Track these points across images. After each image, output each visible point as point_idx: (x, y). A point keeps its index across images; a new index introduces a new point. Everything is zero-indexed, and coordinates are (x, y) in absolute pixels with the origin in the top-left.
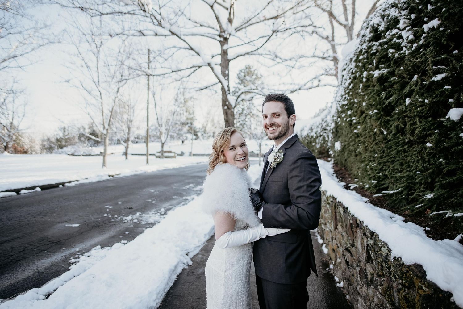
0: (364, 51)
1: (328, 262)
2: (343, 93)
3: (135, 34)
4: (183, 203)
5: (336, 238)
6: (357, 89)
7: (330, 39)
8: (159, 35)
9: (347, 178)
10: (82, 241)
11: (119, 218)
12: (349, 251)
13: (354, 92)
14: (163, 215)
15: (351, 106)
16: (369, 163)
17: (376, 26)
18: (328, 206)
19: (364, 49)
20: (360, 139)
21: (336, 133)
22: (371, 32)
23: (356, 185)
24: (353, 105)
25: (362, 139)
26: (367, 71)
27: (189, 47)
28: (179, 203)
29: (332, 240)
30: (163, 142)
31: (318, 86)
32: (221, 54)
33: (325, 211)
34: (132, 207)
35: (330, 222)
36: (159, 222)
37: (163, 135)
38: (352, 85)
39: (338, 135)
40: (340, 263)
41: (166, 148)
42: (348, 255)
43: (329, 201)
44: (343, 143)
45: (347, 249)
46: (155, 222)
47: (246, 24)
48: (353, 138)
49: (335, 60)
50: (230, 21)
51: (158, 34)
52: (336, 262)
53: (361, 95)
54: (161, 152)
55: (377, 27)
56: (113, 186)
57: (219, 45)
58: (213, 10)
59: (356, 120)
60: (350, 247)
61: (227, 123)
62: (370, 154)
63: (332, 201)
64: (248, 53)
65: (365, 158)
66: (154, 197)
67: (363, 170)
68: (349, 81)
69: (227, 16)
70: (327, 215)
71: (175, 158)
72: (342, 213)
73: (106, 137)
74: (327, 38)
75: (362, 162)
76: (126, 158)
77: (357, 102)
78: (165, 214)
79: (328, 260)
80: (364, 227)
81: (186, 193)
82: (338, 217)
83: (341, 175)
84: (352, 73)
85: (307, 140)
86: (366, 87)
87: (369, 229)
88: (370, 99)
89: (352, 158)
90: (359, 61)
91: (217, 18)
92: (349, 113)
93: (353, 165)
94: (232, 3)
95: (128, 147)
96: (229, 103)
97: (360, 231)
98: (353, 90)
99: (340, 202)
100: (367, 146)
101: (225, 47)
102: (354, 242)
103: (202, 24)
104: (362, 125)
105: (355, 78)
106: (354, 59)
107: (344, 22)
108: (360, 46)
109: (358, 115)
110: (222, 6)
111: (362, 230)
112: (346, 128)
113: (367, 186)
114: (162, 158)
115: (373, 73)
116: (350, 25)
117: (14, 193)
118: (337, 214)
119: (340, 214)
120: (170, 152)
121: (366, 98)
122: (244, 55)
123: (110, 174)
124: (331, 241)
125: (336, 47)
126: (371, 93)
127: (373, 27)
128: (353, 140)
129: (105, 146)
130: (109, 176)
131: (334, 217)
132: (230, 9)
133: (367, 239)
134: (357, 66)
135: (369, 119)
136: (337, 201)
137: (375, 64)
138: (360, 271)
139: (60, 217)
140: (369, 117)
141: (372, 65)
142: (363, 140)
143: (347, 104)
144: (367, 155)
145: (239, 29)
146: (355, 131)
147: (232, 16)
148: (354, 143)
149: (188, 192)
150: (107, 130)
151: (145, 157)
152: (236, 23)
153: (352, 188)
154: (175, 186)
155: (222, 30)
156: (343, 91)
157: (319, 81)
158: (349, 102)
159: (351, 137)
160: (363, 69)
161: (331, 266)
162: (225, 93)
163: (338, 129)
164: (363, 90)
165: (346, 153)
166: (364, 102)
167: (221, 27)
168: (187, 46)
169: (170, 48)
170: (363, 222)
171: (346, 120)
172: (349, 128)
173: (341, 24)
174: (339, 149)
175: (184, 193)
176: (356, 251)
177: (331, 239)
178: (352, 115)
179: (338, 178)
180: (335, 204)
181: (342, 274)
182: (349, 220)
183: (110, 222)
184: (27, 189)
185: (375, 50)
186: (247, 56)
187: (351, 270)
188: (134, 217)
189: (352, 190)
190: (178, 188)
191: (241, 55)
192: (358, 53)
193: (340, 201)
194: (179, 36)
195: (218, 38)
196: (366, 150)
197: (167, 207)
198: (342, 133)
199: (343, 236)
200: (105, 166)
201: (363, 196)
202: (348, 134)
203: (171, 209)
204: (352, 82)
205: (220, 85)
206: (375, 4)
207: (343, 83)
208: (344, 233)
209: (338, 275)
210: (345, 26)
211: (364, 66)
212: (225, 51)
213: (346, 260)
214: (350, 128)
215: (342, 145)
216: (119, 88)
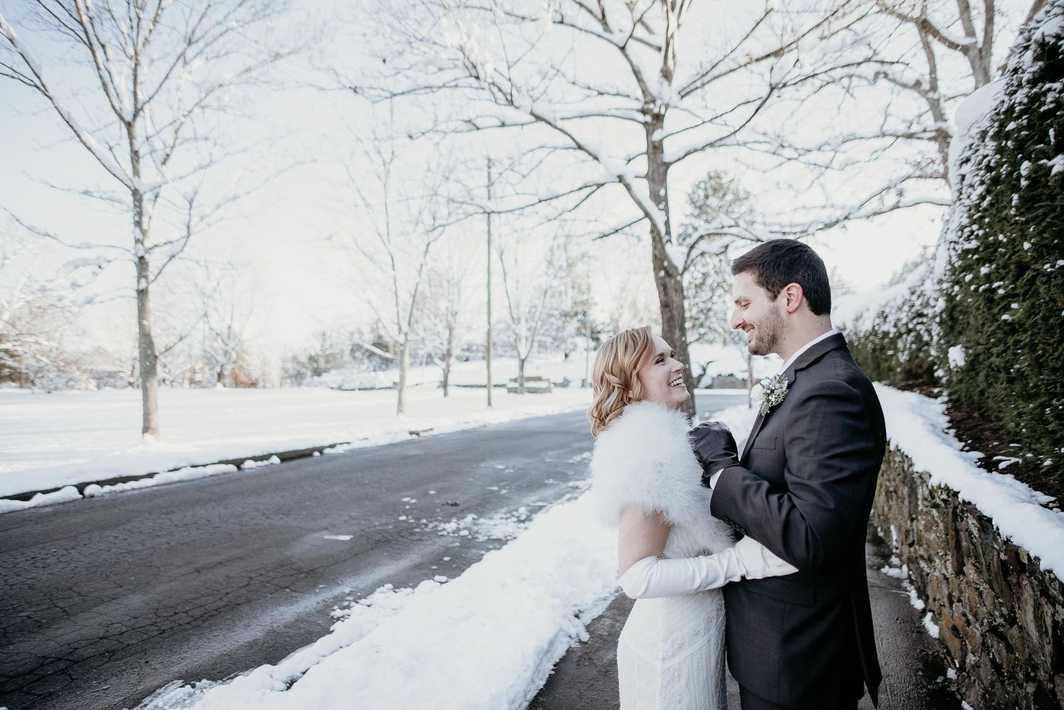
0: (1017, 109)
1: (942, 660)
2: (966, 221)
3: (460, 128)
4: (568, 496)
5: (963, 599)
6: (1005, 208)
7: (926, 86)
8: (508, 126)
9: (987, 439)
10: (356, 572)
11: (431, 525)
12: (1002, 637)
13: (995, 216)
14: (523, 522)
15: (988, 251)
16: (1052, 399)
17: (1052, 41)
18: (934, 512)
19: (1020, 103)
20: (1019, 338)
21: (950, 323)
22: (1036, 59)
23: (1014, 460)
24: (996, 250)
25: (1025, 338)
26: (1029, 159)
27: (574, 145)
28: (560, 496)
29: (951, 603)
30: (523, 356)
31: (896, 207)
32: (647, 153)
33: (926, 526)
34: (458, 502)
35: (941, 554)
36: (515, 538)
37: (523, 341)
38: (989, 198)
39: (958, 328)
40: (977, 666)
41: (529, 372)
42: (998, 648)
43: (938, 501)
44: (971, 348)
45: (993, 630)
46: (506, 537)
47: (706, 77)
48: (1000, 335)
49: (942, 137)
50: (667, 75)
51: (507, 122)
52: (963, 662)
53: (1016, 222)
54: (519, 380)
55: (1055, 44)
56: (418, 456)
57: (643, 131)
58: (627, 56)
59: (1005, 287)
60: (1003, 626)
61: (667, 310)
62: (1053, 377)
63: (943, 500)
64: (711, 145)
65: (1036, 386)
66: (503, 481)
67: (1032, 419)
68: (981, 189)
69: (660, 64)
70: (932, 536)
71: (550, 392)
72: (975, 532)
73: (404, 350)
74: (918, 84)
75: (1029, 397)
76: (446, 394)
77: (1005, 240)
78: (528, 519)
79: (942, 656)
80: (1043, 574)
81: (575, 474)
82: (964, 544)
83: (969, 433)
84: (989, 169)
85: (872, 342)
86: (1028, 202)
87: (1056, 579)
88: (1043, 232)
89: (1000, 388)
90: (1008, 136)
91: (636, 73)
92: (984, 270)
93: (1002, 404)
94: (669, 35)
95: (449, 371)
96: (670, 262)
97: (1031, 582)
98: (994, 211)
99: (970, 503)
100: (1043, 355)
101: (657, 136)
102: (1015, 613)
103: (601, 90)
104: (1024, 301)
105: (996, 181)
106: (991, 133)
108: (1006, 98)
109: (1010, 275)
110: (646, 43)
111: (1036, 582)
112: (978, 309)
113: (1048, 462)
114: (522, 392)
115: (1050, 163)
116: (980, 45)
117: (232, 468)
118: (961, 533)
119: (971, 534)
120: (539, 379)
121: (1031, 230)
122: (703, 149)
123: (413, 430)
124: (947, 604)
125: (943, 104)
126: (1045, 215)
127: (1042, 44)
128: (1000, 341)
129: (402, 369)
130: (411, 433)
131: (952, 543)
132: (665, 49)
133: (1054, 606)
134: (1000, 150)
135: (1044, 283)
136: (960, 500)
137: (1052, 140)
138: (1035, 694)
139: (314, 519)
140: (1044, 279)
141: (1045, 143)
142: (1027, 340)
143: (979, 247)
144: (1043, 380)
145: (688, 90)
146: (1005, 317)
147: (670, 63)
148: (1001, 347)
149: (579, 471)
150: (406, 334)
151: (484, 392)
152: (681, 78)
153: (1002, 466)
154: (550, 457)
155: (649, 98)
156: (966, 215)
157: (900, 194)
158: (982, 243)
159: (993, 333)
160: (1020, 156)
161: (951, 673)
162: (661, 240)
163: (956, 314)
164: (1022, 210)
165: (982, 375)
166: (1025, 240)
167: (644, 92)
168: (570, 142)
169: (533, 150)
170: (1038, 559)
171: (976, 290)
172: (985, 309)
173: (953, 46)
174: (961, 363)
175: (571, 473)
176: (1022, 637)
177: (946, 600)
178: (993, 277)
179: (961, 440)
180: (955, 508)
181: (983, 697)
182: (995, 553)
183: (413, 534)
184: (255, 459)
185: (1051, 102)
186: (709, 150)
187: (1010, 689)
188: (462, 524)
189: (1003, 472)
190: (557, 460)
191: (696, 150)
192: (1002, 117)
193: (967, 500)
194: (552, 121)
195: (640, 117)
196: (1041, 366)
197: (533, 504)
198: (969, 323)
199: (981, 594)
200: (401, 411)
201: (1036, 489)
202: (983, 325)
203: (541, 508)
204: (988, 192)
205: (647, 222)
207: (964, 196)
208: (984, 587)
209: (972, 699)
210: (965, 50)
211: (1021, 146)
212: (657, 144)
213: (993, 661)
214: (990, 309)
215: (967, 355)
216: (429, 244)
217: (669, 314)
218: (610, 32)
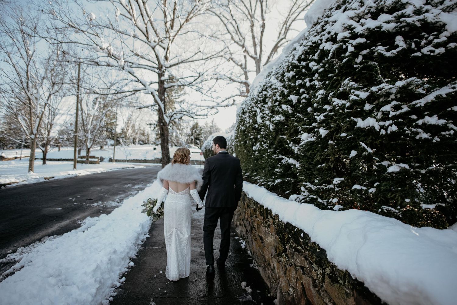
3: (93, 64)
7: (243, 66)
10: (73, 215)
15: (237, 137)
30: (89, 147)
31: (233, 105)
32: (158, 83)
34: (92, 199)
37: (89, 141)
41: (91, 154)
49: (247, 84)
50: (166, 58)
54: (86, 158)
57: (157, 76)
61: (163, 136)
66: (103, 193)
69: (164, 54)
71: (99, 163)
73: (34, 142)
74: (241, 65)
76: (44, 163)
91: (157, 56)
94: (169, 46)
95: (47, 152)
96: (165, 121)
101: (162, 79)
107: (255, 56)
110: (161, 46)
114: (87, 163)
116: (258, 58)
120: (94, 157)
123: (45, 177)
125: (249, 74)
129: (33, 150)
130: (45, 179)
132: (167, 50)
147: (168, 55)
149: (129, 189)
150: (36, 135)
151: (72, 163)
154: (116, 186)
155: (160, 67)
157: (234, 101)
162: (162, 113)
167: (159, 62)
168: (136, 79)
171: (237, 143)
173: (251, 57)
175: (127, 190)
183: (83, 207)
188: (99, 204)
194: (133, 74)
195: (156, 70)
200: (31, 170)
205: (157, 105)
206: (276, 45)
210: (254, 59)
212: (162, 81)
216: (51, 94)
217: (163, 138)
218: (150, 42)
